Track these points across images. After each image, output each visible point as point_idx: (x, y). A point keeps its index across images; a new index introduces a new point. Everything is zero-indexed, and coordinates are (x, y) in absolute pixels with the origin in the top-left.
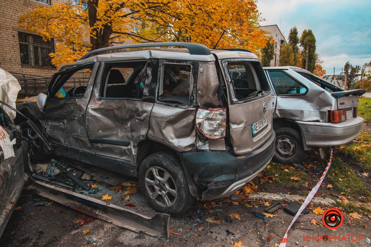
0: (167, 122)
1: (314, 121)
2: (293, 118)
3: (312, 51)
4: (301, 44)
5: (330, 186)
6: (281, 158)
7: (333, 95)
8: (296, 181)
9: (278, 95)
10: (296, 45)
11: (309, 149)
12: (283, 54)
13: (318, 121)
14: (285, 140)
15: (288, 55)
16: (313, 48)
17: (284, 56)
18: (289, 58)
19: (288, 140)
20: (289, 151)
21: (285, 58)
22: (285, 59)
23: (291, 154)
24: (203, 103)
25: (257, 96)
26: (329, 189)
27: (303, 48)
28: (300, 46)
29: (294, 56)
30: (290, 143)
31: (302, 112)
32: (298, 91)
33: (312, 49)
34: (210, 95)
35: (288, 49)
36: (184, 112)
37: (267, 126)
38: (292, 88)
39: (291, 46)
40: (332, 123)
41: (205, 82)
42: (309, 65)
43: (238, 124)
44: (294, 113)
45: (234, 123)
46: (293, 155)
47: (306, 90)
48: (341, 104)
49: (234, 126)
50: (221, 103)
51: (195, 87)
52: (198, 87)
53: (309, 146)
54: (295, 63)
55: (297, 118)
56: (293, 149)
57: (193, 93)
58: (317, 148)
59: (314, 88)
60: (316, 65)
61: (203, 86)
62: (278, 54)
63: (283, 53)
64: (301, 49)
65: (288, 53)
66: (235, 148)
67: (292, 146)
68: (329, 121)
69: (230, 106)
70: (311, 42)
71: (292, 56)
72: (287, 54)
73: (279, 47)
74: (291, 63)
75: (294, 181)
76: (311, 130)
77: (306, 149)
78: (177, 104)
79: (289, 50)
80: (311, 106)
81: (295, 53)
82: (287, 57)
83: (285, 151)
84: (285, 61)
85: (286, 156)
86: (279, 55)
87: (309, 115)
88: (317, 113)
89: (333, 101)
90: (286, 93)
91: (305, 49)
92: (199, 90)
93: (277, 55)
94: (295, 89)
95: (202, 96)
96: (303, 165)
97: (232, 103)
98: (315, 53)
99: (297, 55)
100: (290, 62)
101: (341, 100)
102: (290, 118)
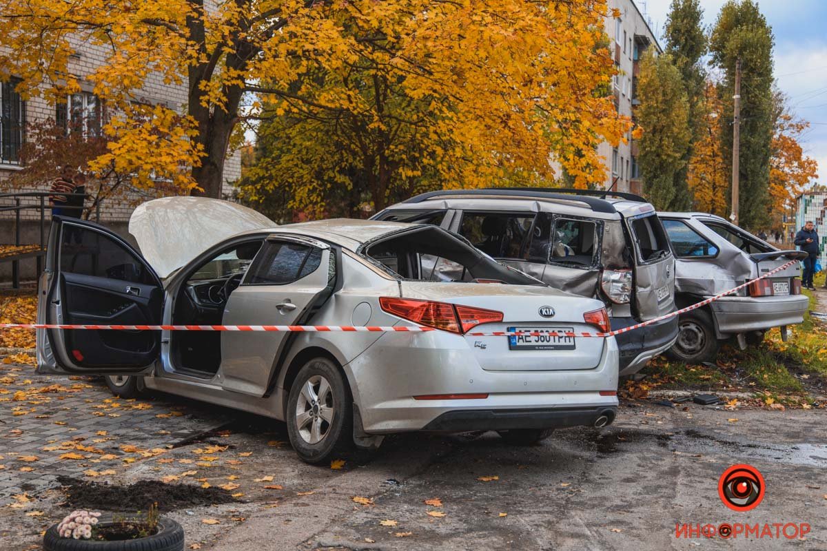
0: (566, 285)
1: (728, 295)
2: (700, 292)
3: (757, 86)
4: (716, 57)
5: (753, 384)
6: (684, 356)
7: (752, 259)
8: (707, 380)
9: (676, 258)
10: (694, 60)
11: (724, 337)
12: (647, 98)
13: (734, 295)
14: (689, 327)
15: (665, 102)
16: (760, 75)
17: (649, 107)
18: (668, 116)
19: (693, 327)
20: (695, 343)
21: (654, 113)
22: (654, 118)
23: (699, 347)
24: (608, 264)
25: (660, 257)
26: (751, 386)
27: (723, 70)
28: (710, 63)
29: (688, 105)
30: (696, 330)
31: (712, 282)
32: (706, 252)
33: (757, 80)
34: (616, 255)
35: (663, 77)
36: (587, 273)
37: (669, 296)
38: (696, 247)
39: (674, 68)
40: (752, 297)
41: (611, 241)
42: (749, 142)
43: (645, 287)
44: (702, 285)
45: (641, 286)
46: (702, 348)
47: (716, 250)
48: (763, 270)
49: (640, 290)
50: (627, 264)
51: (600, 246)
52: (603, 246)
53: (724, 333)
54: (694, 133)
55: (706, 292)
56: (702, 340)
57: (597, 253)
58: (733, 335)
59: (727, 248)
60: (776, 136)
61: (609, 245)
62: (624, 92)
63: (645, 94)
64: (715, 75)
65: (664, 94)
66: (641, 315)
67: (700, 335)
68: (748, 295)
69: (637, 267)
70: (752, 53)
71: (679, 108)
72: (661, 98)
73: (627, 66)
74: (679, 133)
75: (705, 380)
76: (725, 308)
77: (719, 337)
78: (578, 265)
79: (670, 84)
80: (725, 273)
81: (691, 94)
82: (663, 111)
83: (690, 345)
84: (654, 128)
85: (692, 352)
86: (629, 96)
87: (722, 287)
88: (733, 282)
89: (751, 265)
90: (689, 254)
91: (731, 74)
92: (605, 250)
93: (621, 97)
94: (702, 248)
95: (607, 257)
96: (716, 364)
97: (639, 264)
98: (772, 89)
99: (700, 104)
100: (676, 130)
101: (762, 265)
102: (695, 292)
